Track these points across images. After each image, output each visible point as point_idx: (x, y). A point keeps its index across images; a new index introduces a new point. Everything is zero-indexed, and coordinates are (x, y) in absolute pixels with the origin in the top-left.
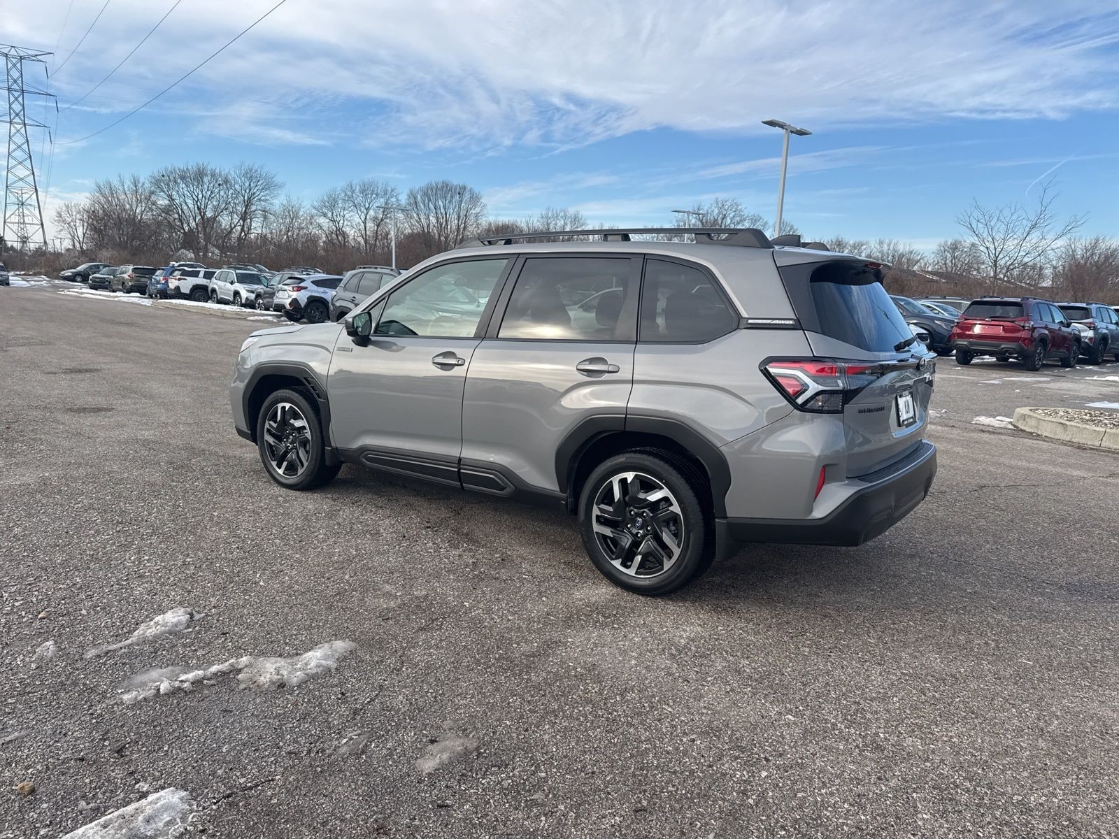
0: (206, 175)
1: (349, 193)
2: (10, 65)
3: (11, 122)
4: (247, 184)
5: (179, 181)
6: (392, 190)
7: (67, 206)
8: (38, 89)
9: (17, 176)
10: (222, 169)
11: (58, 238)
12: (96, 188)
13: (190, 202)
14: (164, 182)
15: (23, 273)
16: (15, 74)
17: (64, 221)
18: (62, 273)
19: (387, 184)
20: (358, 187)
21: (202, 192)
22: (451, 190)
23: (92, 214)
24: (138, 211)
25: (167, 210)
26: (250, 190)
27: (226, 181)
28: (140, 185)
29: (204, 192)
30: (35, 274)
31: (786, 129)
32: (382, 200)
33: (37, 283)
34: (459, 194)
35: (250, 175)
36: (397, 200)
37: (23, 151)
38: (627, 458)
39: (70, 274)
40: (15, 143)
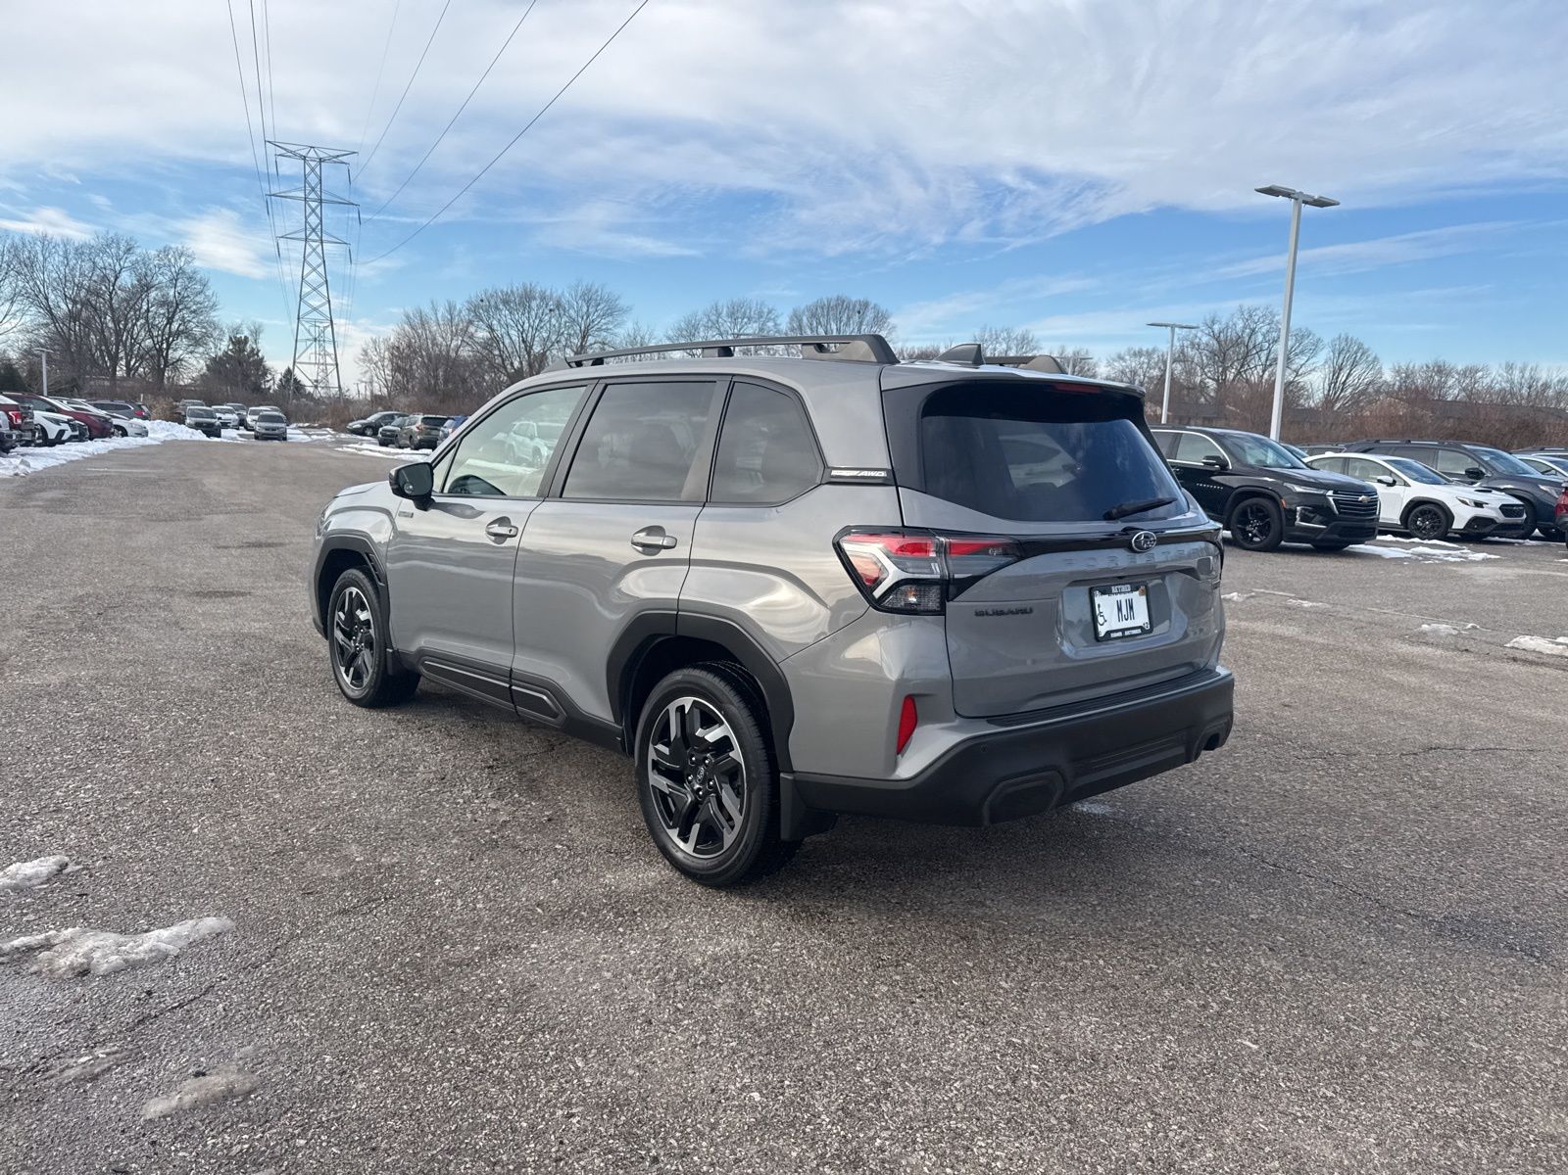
0: (535, 299)
1: (714, 318)
2: (308, 170)
3: (306, 240)
4: (585, 309)
5: (501, 307)
6: (770, 312)
7: (375, 342)
8: (338, 197)
9: (310, 305)
10: (554, 289)
11: (362, 382)
12: (404, 318)
13: (513, 333)
14: (480, 310)
15: (307, 424)
16: (313, 179)
17: (370, 361)
18: (350, 424)
19: (762, 304)
20: (725, 310)
21: (529, 321)
22: (848, 307)
23: (395, 349)
24: (452, 346)
25: (487, 345)
26: (587, 318)
27: (558, 305)
28: (456, 313)
29: (531, 321)
30: (321, 427)
31: (1296, 199)
32: (755, 325)
33: (320, 437)
34: (859, 312)
35: (588, 297)
36: (776, 325)
37: (319, 274)
38: (684, 675)
39: (359, 426)
40: (310, 265)
